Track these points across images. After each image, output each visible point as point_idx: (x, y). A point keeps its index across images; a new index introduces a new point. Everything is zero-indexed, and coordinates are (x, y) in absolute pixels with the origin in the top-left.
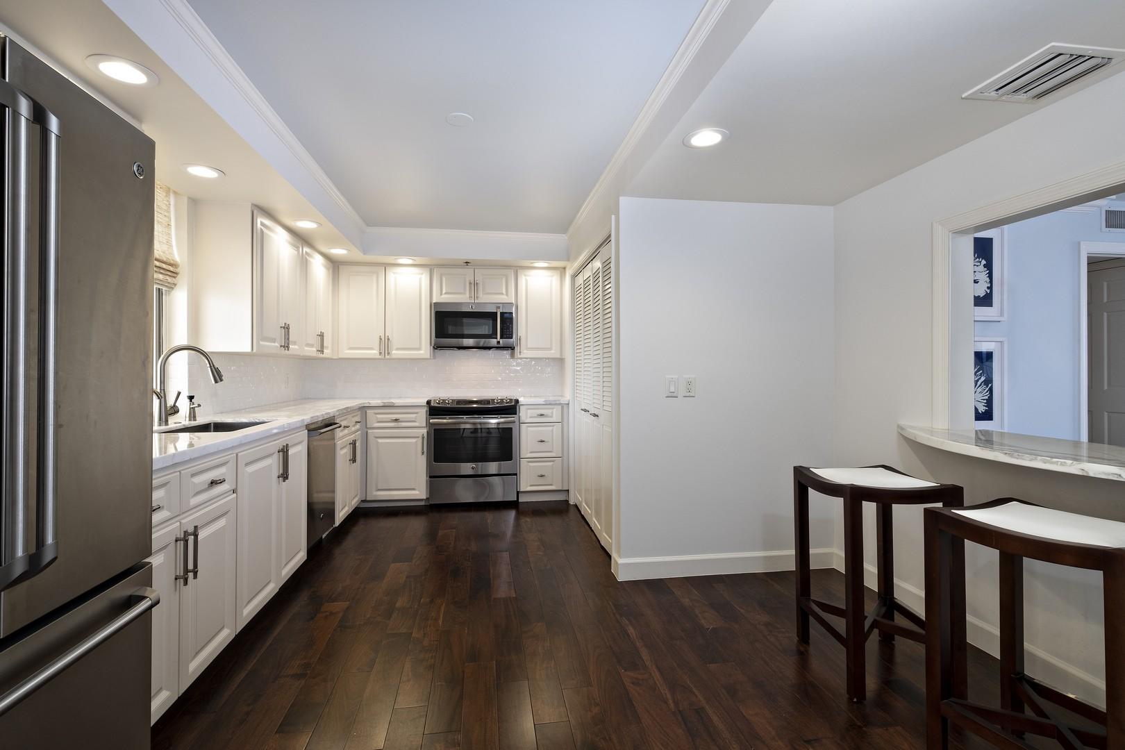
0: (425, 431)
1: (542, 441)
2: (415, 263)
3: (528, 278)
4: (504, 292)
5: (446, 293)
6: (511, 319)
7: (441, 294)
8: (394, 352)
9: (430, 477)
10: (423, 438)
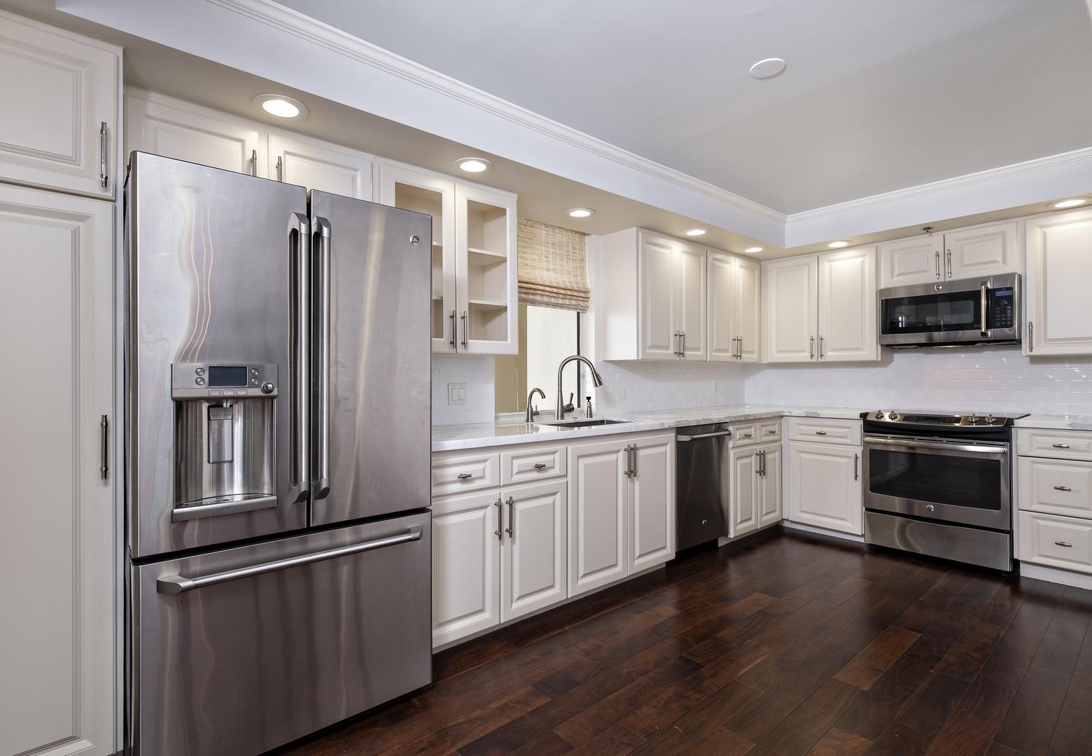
0: (859, 451)
1: (1062, 489)
2: (851, 244)
3: (1046, 230)
4: (1000, 259)
5: (899, 275)
6: (1010, 299)
7: (892, 277)
8: (829, 354)
9: (867, 509)
10: (857, 458)
